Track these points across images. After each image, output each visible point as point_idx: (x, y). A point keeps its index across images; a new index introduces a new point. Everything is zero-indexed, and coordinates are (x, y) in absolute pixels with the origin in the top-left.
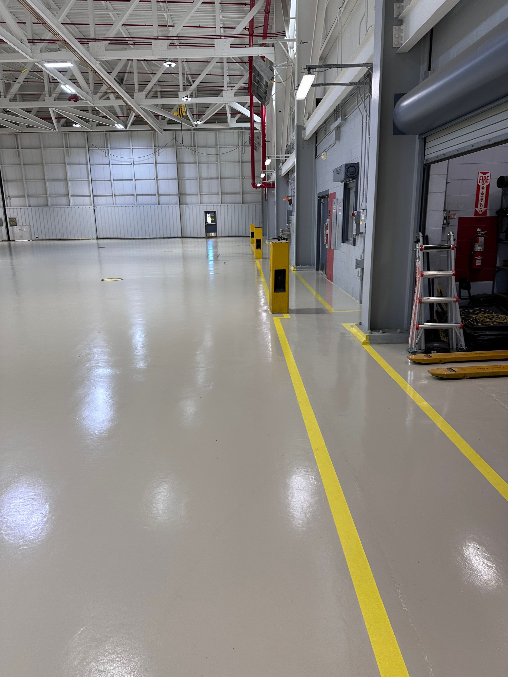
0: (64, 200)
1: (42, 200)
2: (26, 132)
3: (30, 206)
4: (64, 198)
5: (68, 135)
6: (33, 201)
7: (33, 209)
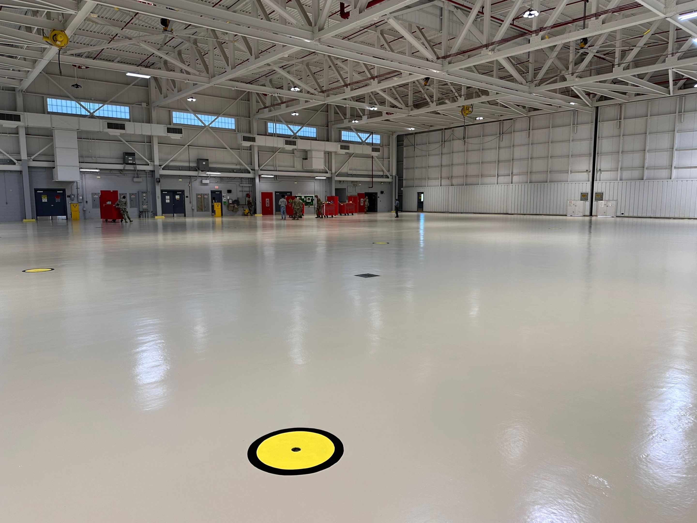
0: (664, 173)
1: (636, 174)
2: (633, 101)
3: (621, 180)
4: (665, 170)
5: (685, 98)
6: (626, 174)
7: (624, 183)
